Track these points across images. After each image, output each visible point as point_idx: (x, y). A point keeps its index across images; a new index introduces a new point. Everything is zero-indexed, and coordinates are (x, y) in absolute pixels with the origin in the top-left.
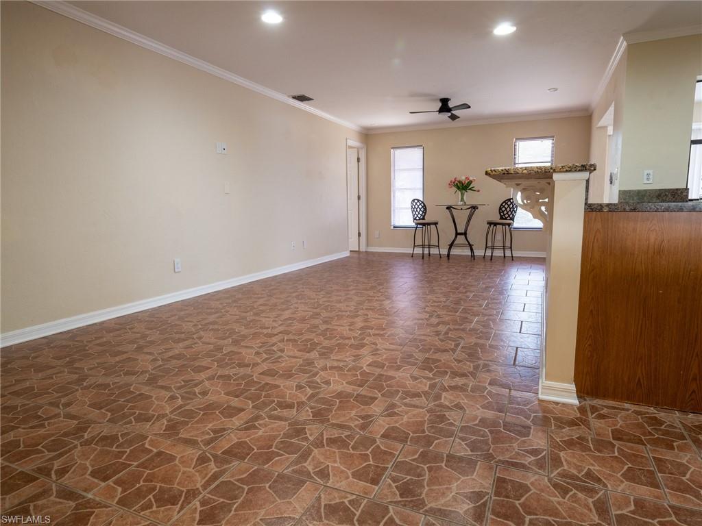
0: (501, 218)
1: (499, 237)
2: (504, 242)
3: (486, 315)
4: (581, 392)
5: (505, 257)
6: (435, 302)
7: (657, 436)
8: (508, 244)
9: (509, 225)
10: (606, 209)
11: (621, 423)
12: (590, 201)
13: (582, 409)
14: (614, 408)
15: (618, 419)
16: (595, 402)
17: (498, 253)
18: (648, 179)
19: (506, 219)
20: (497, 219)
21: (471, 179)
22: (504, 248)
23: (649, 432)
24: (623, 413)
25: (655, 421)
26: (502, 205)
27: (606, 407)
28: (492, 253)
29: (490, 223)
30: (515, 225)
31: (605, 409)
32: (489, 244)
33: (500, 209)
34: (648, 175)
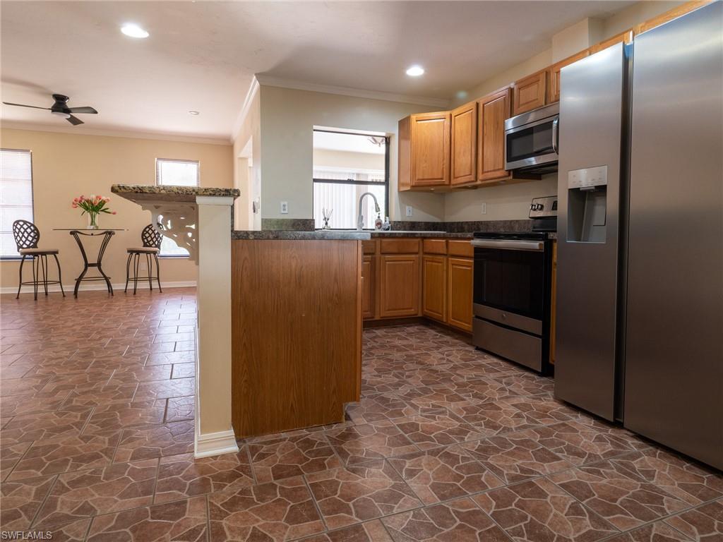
0: (145, 245)
1: (143, 266)
2: (150, 272)
3: (128, 365)
4: (240, 435)
5: (151, 289)
6: (53, 359)
7: (311, 459)
8: (154, 275)
9: (155, 253)
10: (251, 237)
11: (280, 457)
12: (237, 228)
13: (242, 455)
14: (272, 442)
15: (277, 453)
16: (254, 441)
17: (144, 285)
18: (284, 210)
19: (151, 246)
20: (140, 246)
21: (104, 198)
22: (150, 279)
23: (305, 457)
24: (281, 444)
25: (308, 443)
26: (145, 230)
27: (265, 443)
28: (135, 286)
29: (131, 252)
30: (162, 253)
31: (265, 446)
32: (132, 276)
33: (143, 235)
34: (284, 206)
